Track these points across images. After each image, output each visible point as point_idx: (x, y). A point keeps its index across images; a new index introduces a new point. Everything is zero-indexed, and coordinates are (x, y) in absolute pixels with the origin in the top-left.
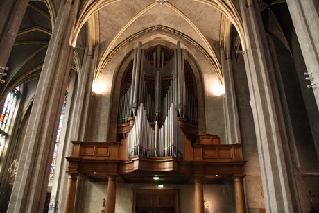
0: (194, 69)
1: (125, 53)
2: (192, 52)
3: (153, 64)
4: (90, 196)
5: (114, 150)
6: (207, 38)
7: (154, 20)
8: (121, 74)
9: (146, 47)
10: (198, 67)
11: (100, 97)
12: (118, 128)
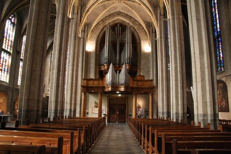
0: (137, 37)
1: (101, 28)
2: (136, 28)
3: (115, 34)
4: (88, 99)
5: (101, 82)
6: (144, 21)
7: (116, 9)
8: (99, 40)
9: (112, 24)
10: (139, 36)
11: (90, 53)
12: (99, 68)
